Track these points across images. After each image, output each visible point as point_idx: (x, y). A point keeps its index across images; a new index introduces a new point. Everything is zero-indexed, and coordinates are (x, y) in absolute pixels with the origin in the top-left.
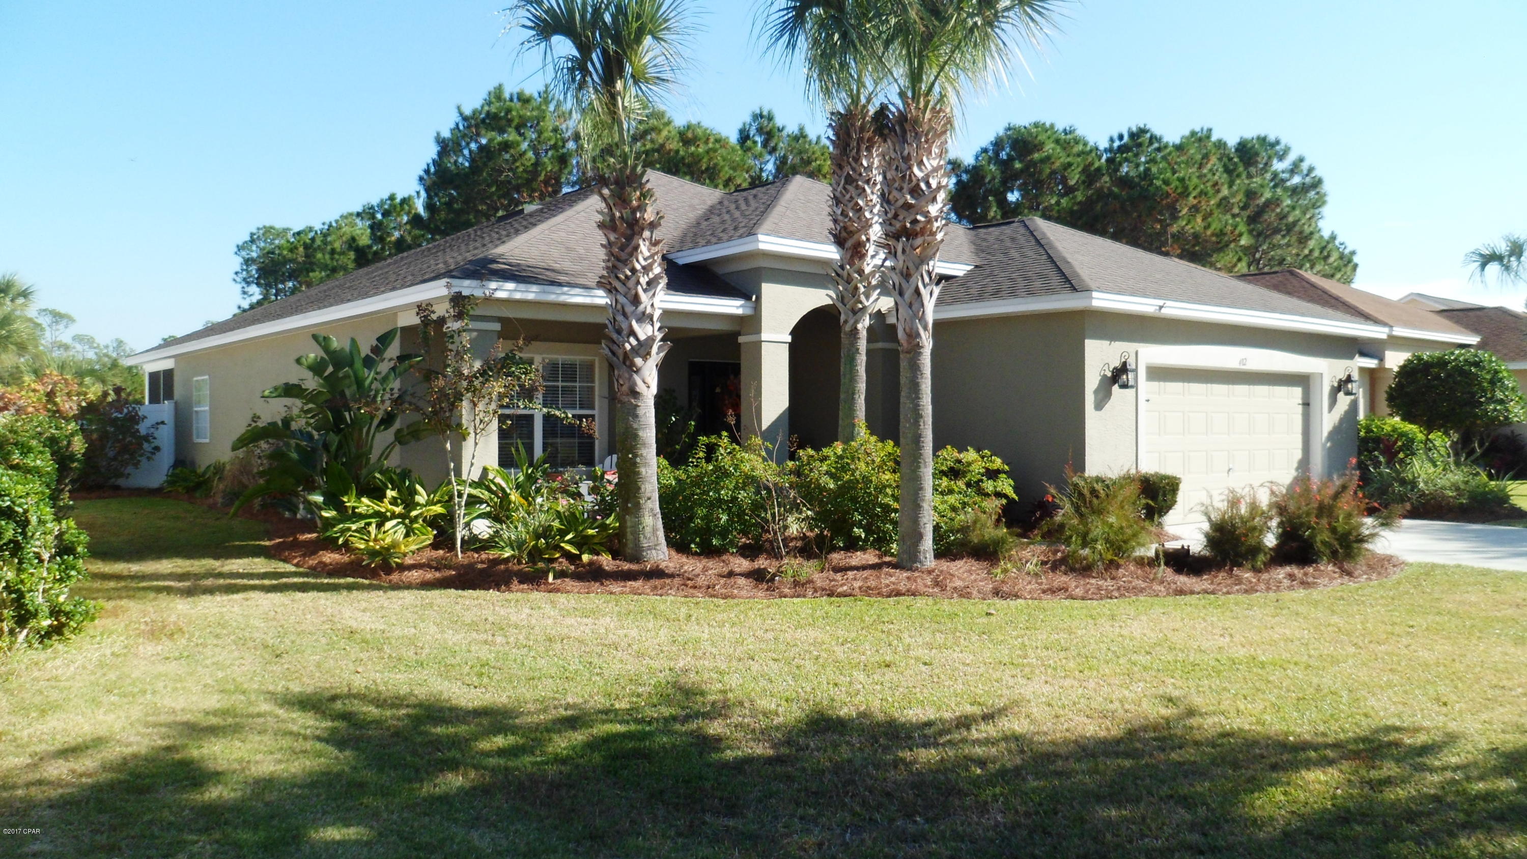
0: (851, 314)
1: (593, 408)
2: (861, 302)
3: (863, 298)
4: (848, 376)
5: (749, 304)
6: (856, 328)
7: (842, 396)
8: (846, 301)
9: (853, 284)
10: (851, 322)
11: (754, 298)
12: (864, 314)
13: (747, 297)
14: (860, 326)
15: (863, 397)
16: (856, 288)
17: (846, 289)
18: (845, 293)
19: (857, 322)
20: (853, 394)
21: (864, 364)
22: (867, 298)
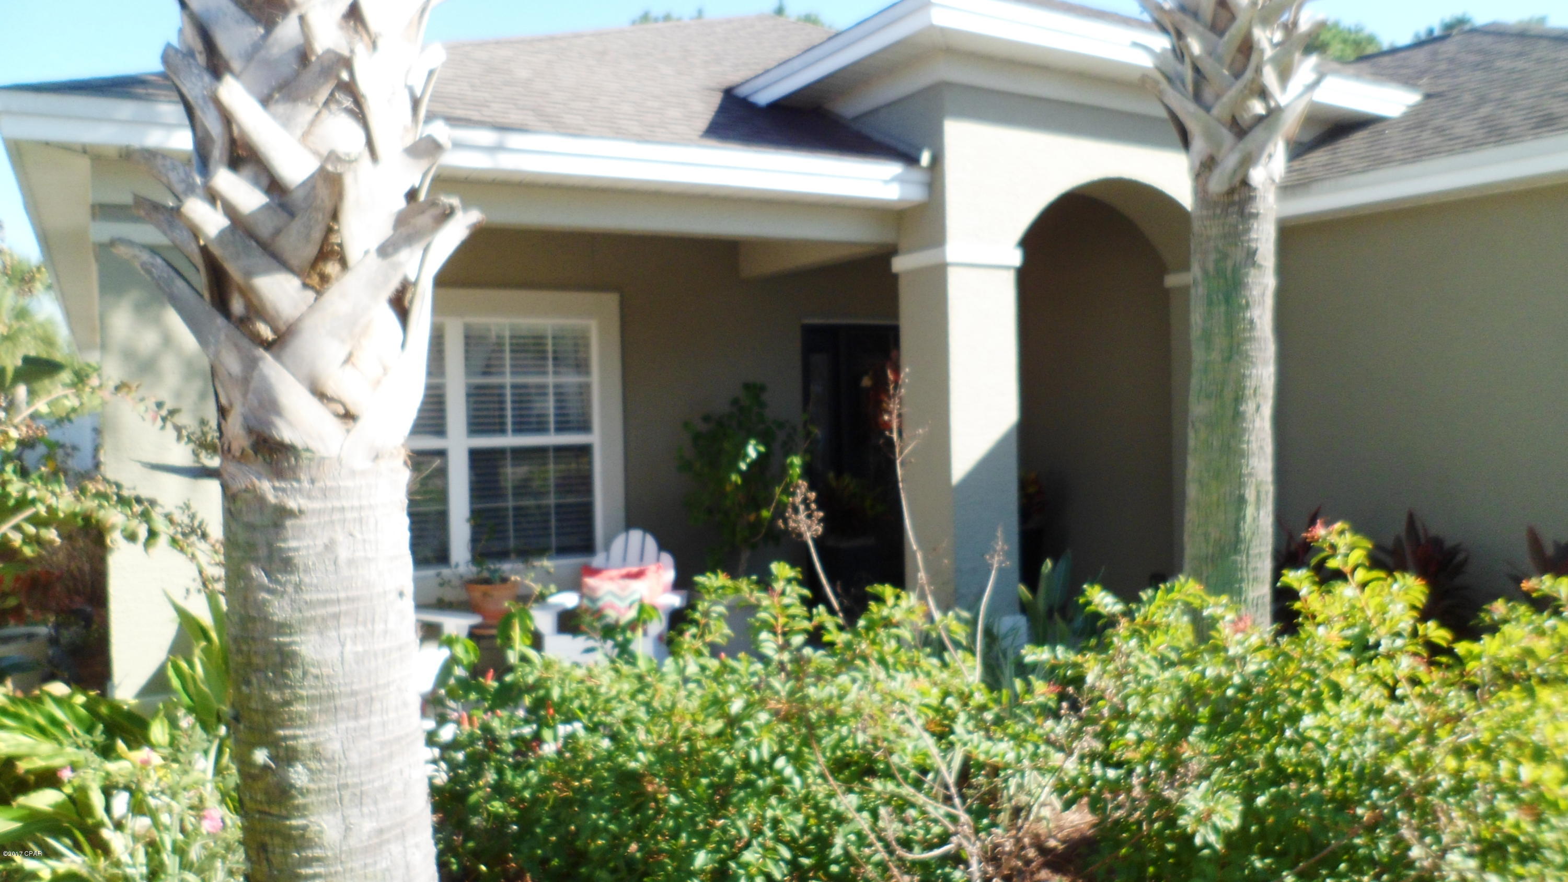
0: (1227, 136)
1: (585, 426)
2: (1263, 94)
3: (1270, 77)
4: (1220, 342)
5: (916, 175)
6: (1245, 183)
7: (1198, 408)
8: (1208, 94)
9: (1234, 32)
10: (1230, 161)
11: (925, 158)
12: (1271, 132)
13: (911, 159)
14: (1257, 175)
15: (1267, 410)
16: (1247, 47)
17: (1210, 52)
18: (1208, 66)
19: (1248, 161)
20: (1238, 399)
21: (1269, 302)
22: (1284, 75)
